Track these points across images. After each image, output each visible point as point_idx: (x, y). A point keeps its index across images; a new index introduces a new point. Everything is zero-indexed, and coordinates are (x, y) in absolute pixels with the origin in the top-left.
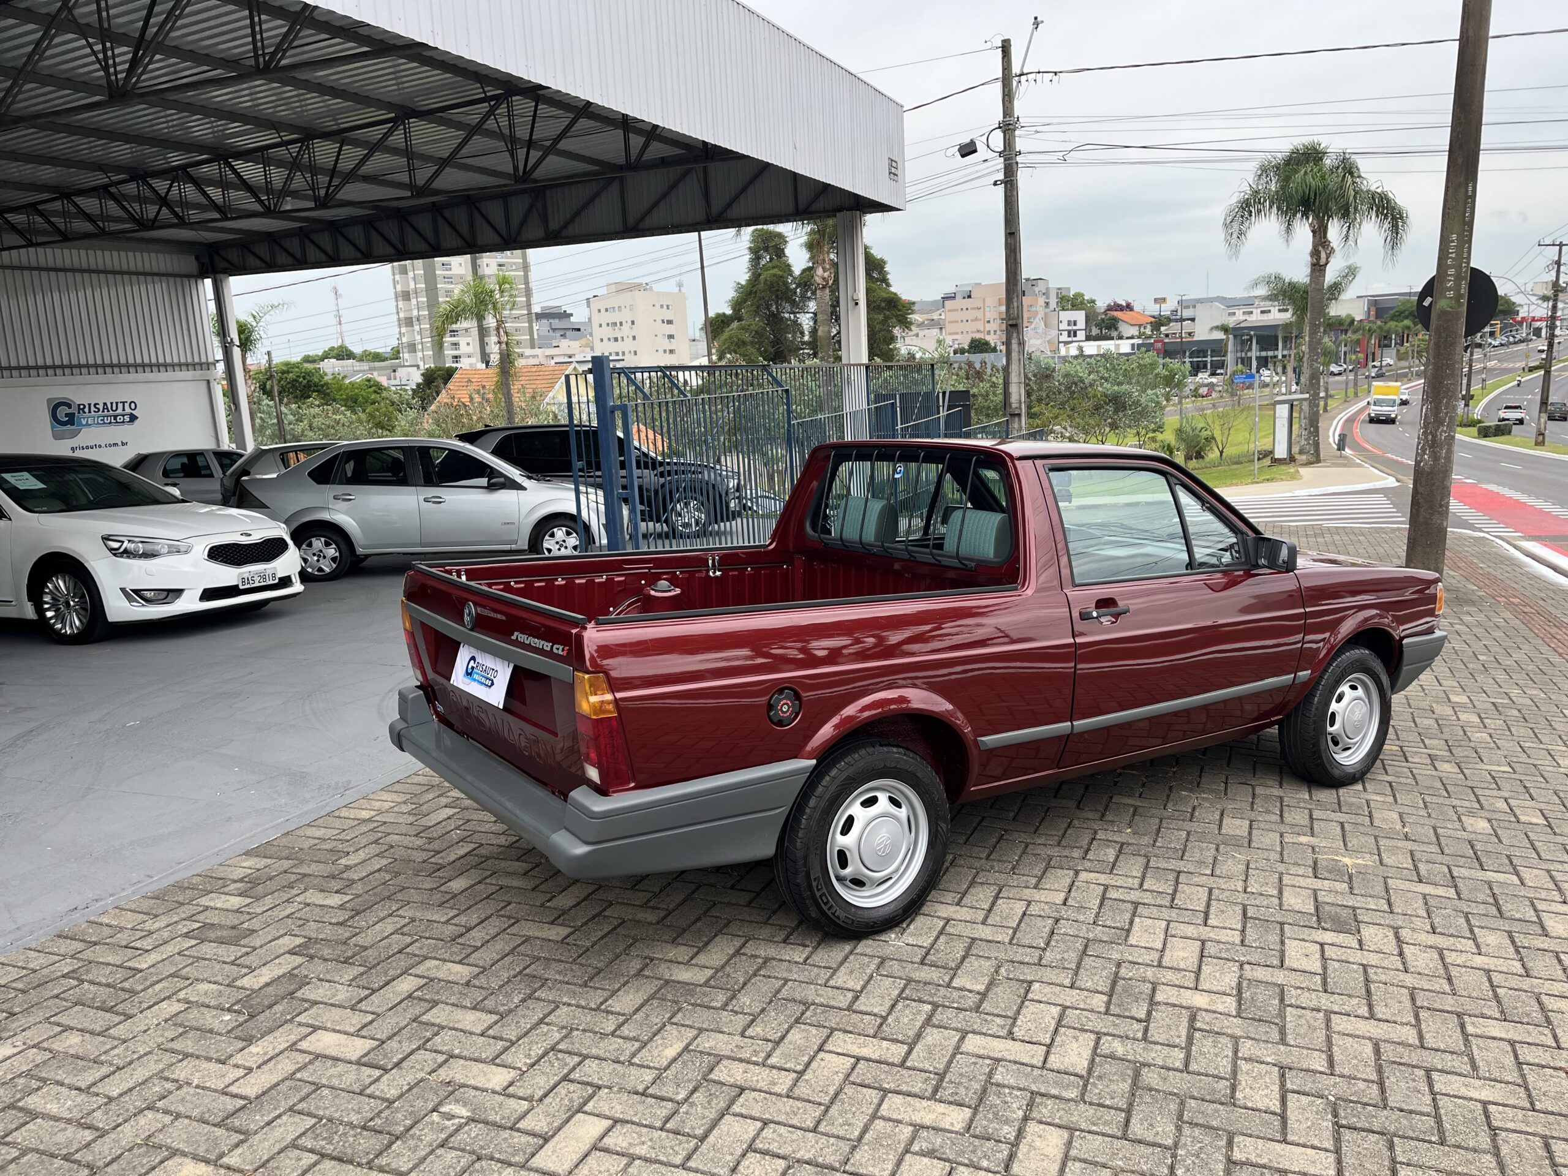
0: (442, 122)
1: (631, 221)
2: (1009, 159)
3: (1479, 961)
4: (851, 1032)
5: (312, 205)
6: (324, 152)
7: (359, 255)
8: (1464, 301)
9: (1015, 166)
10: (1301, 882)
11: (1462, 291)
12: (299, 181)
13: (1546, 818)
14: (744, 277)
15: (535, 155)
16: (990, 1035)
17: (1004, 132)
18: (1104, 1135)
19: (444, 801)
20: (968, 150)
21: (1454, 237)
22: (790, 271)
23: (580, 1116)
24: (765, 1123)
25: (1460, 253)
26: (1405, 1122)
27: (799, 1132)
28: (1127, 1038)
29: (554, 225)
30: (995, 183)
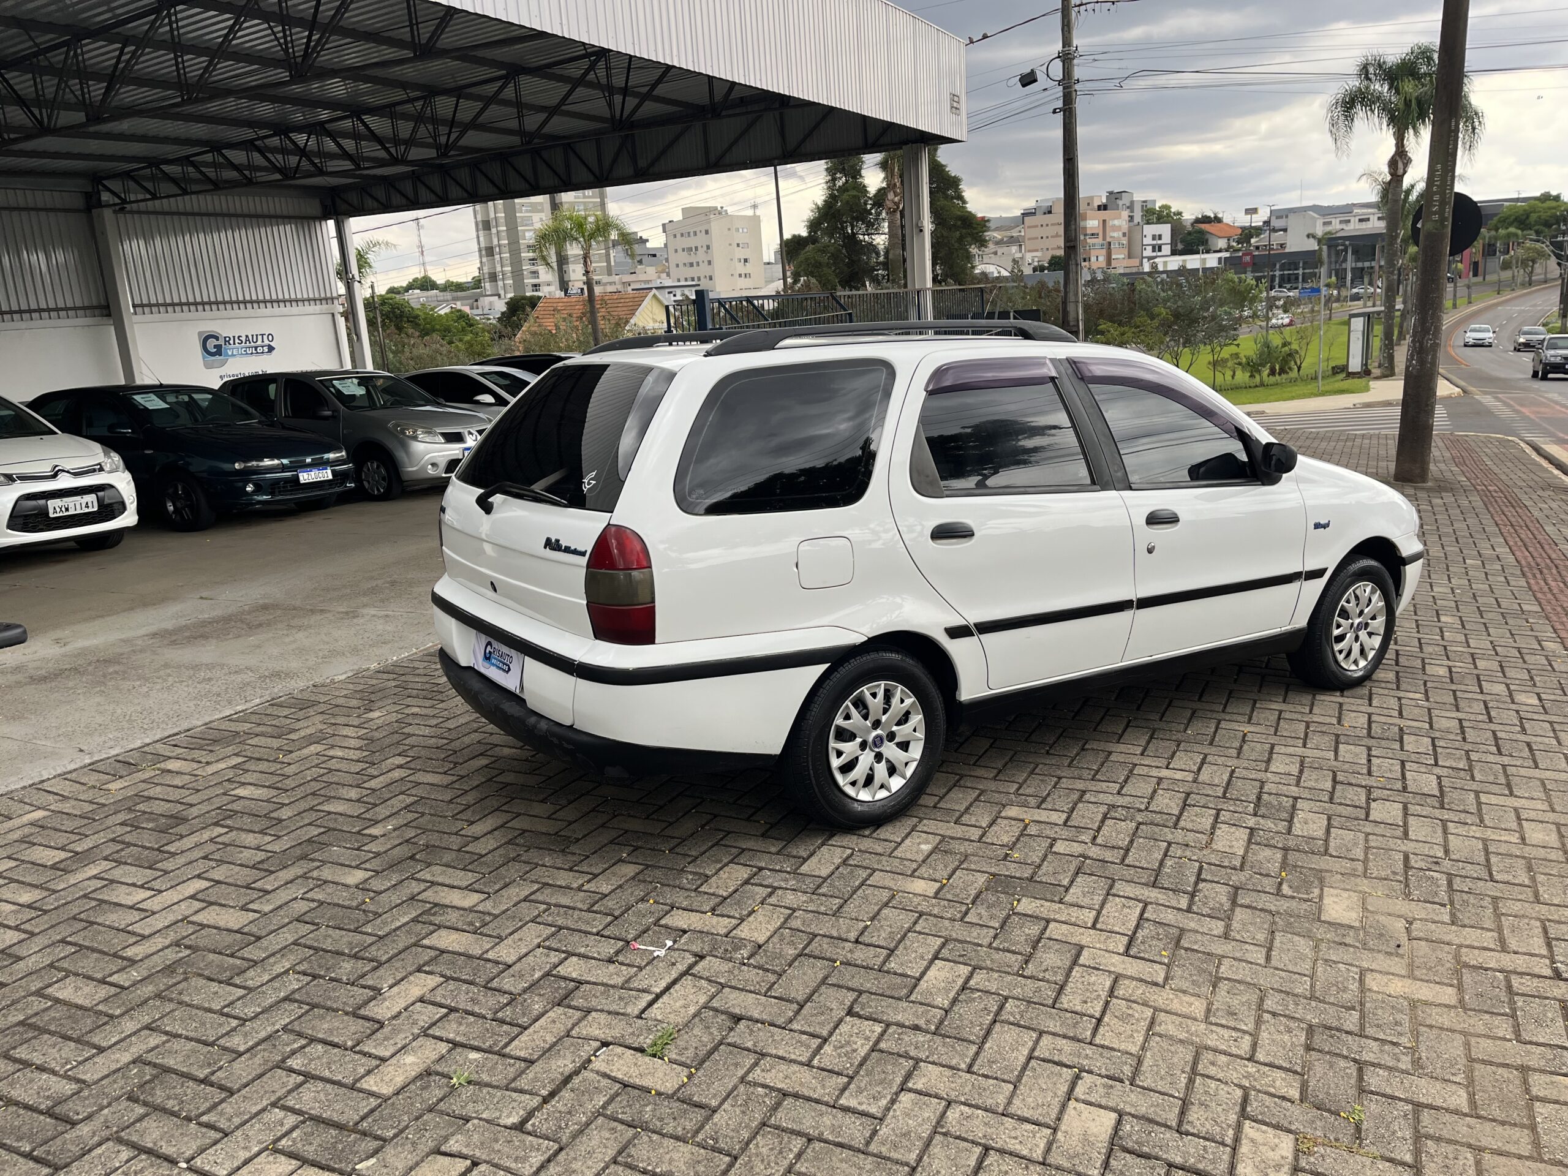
0: (549, 77)
1: (713, 158)
2: (1068, 87)
5: (434, 153)
6: (444, 105)
7: (465, 195)
8: (1449, 224)
9: (1073, 94)
11: (1446, 215)
12: (423, 132)
14: (820, 198)
15: (631, 102)
17: (1063, 62)
20: (1028, 80)
21: (1439, 166)
22: (867, 192)
25: (1445, 181)
29: (642, 163)
30: (1054, 112)
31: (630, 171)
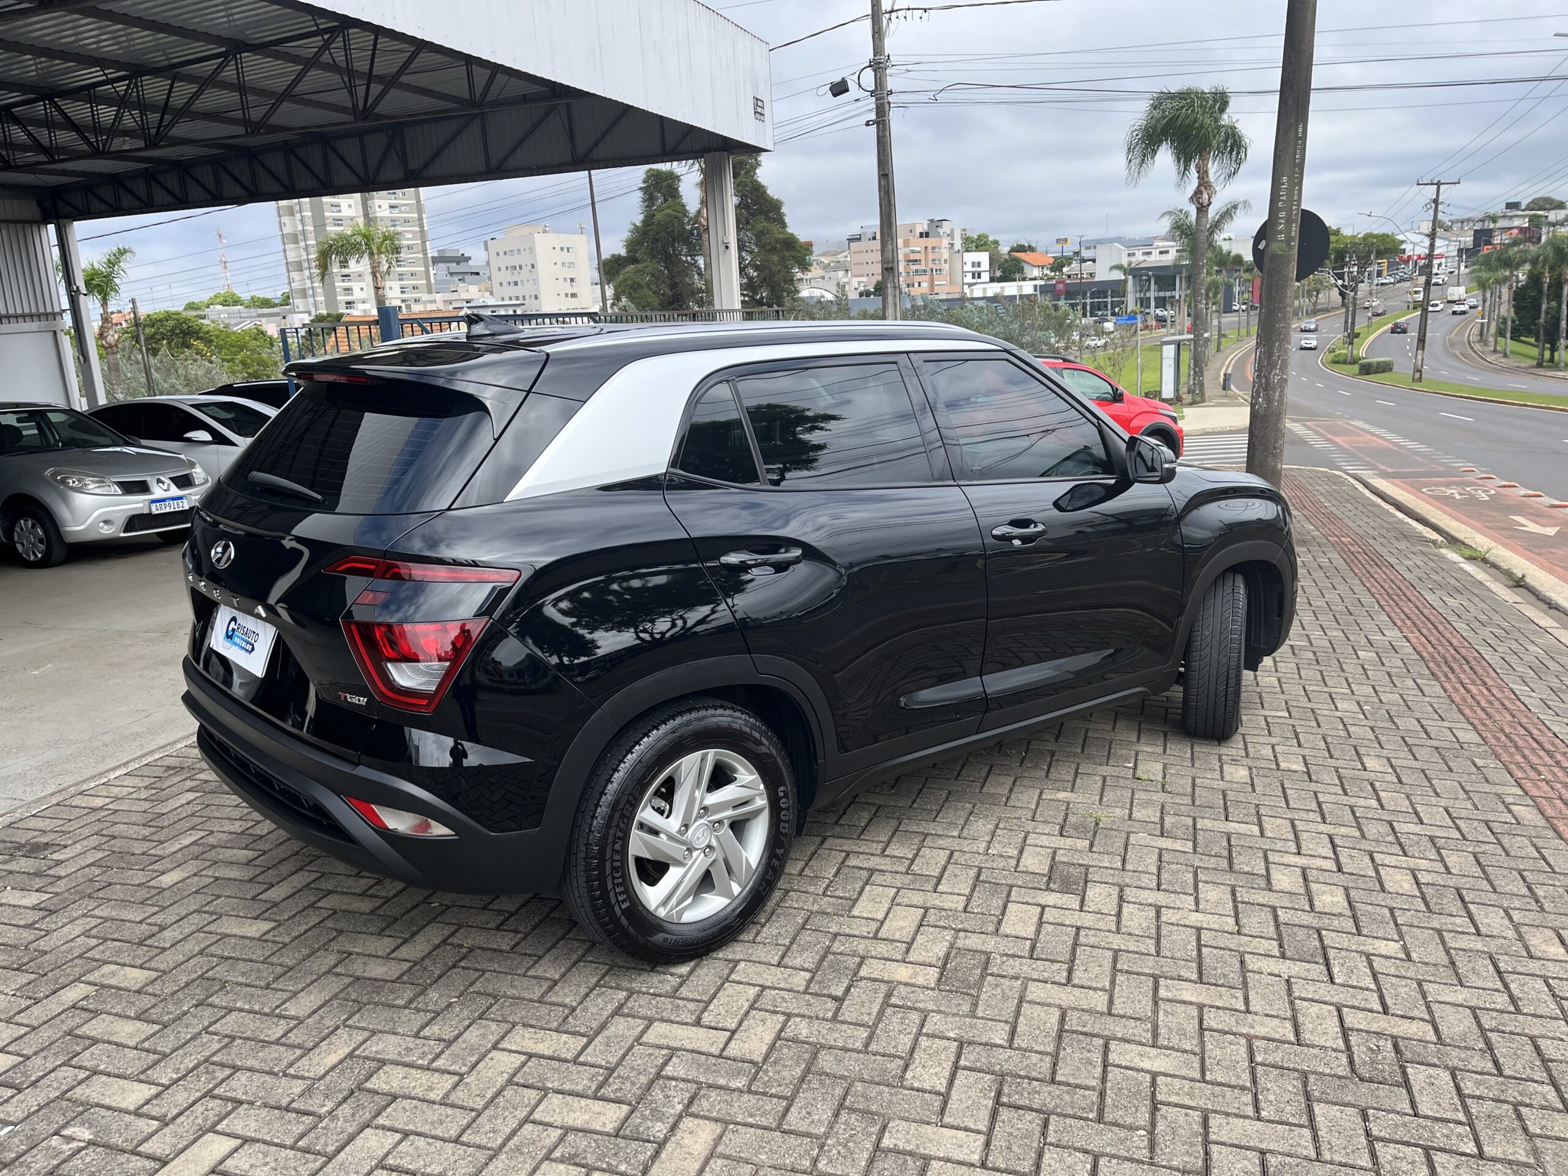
0: (278, 56)
1: (494, 162)
2: (881, 99)
3: (1195, 918)
4: (532, 1026)
5: (142, 144)
6: (154, 88)
7: (209, 197)
8: (1295, 244)
9: (887, 106)
10: (1045, 841)
11: (1293, 234)
12: (130, 119)
13: (1306, 764)
14: (638, 219)
15: (376, 89)
16: (677, 1023)
17: (875, 71)
18: (758, 1127)
19: (189, 784)
20: (839, 89)
21: (1285, 179)
22: (687, 211)
23: (210, 1136)
24: (406, 1134)
25: (1290, 195)
26: (1067, 1097)
27: (439, 1144)
28: (817, 1018)
29: (414, 165)
30: (867, 124)
31: (399, 174)
